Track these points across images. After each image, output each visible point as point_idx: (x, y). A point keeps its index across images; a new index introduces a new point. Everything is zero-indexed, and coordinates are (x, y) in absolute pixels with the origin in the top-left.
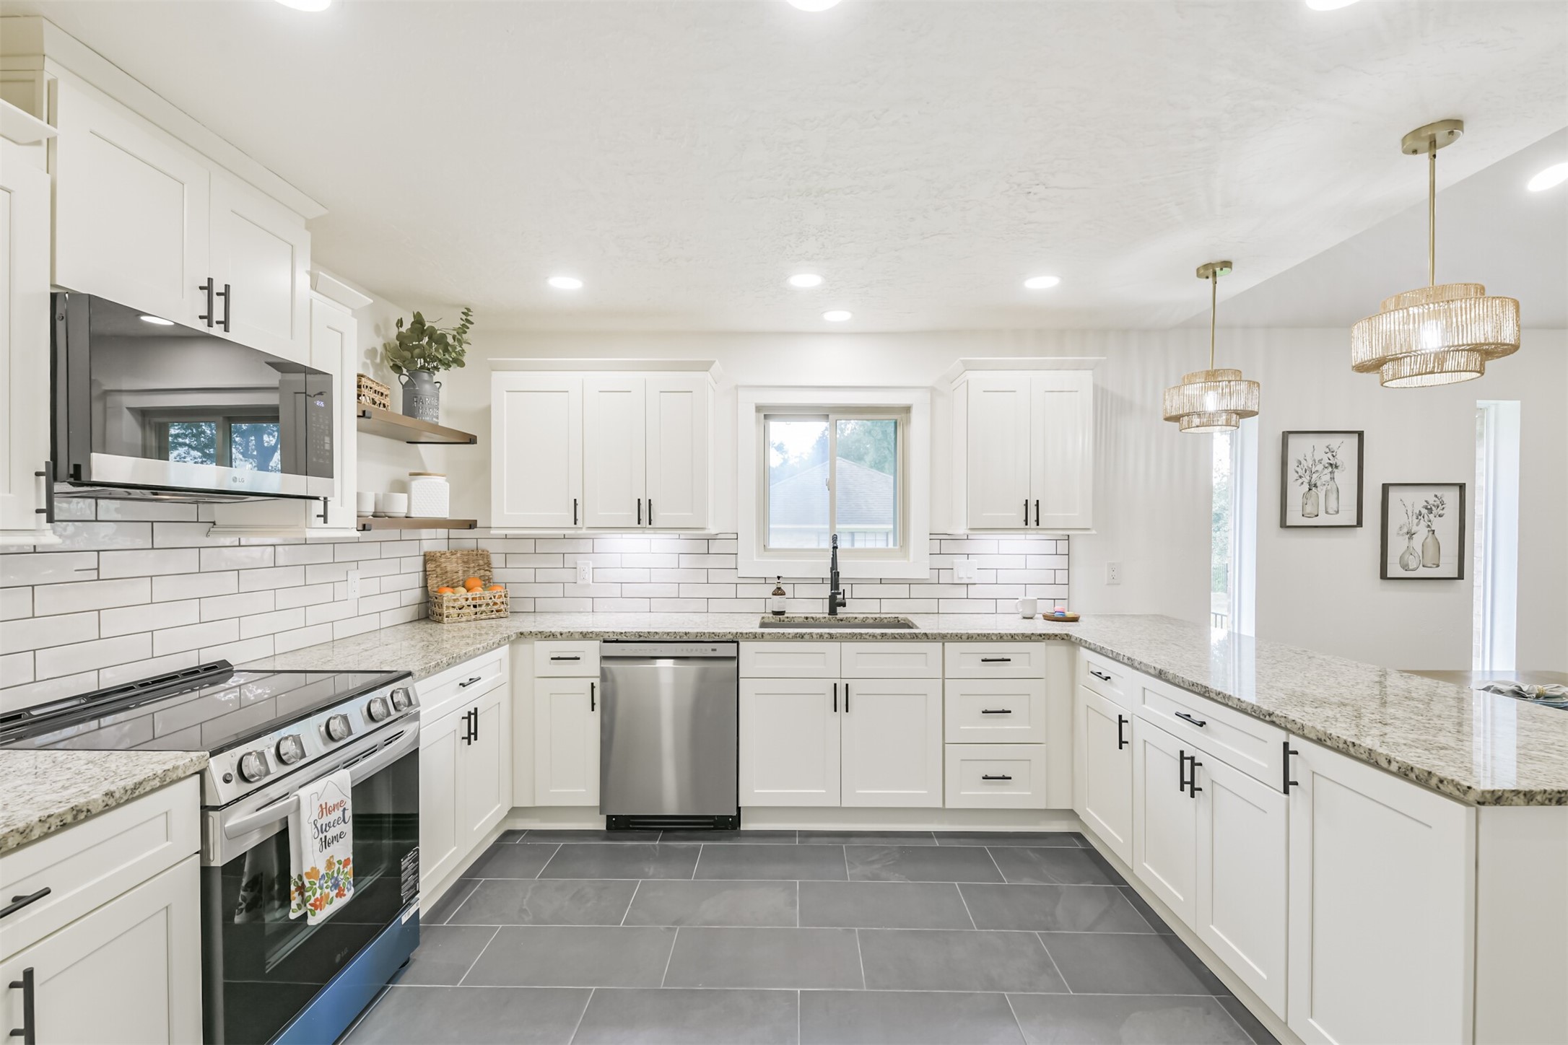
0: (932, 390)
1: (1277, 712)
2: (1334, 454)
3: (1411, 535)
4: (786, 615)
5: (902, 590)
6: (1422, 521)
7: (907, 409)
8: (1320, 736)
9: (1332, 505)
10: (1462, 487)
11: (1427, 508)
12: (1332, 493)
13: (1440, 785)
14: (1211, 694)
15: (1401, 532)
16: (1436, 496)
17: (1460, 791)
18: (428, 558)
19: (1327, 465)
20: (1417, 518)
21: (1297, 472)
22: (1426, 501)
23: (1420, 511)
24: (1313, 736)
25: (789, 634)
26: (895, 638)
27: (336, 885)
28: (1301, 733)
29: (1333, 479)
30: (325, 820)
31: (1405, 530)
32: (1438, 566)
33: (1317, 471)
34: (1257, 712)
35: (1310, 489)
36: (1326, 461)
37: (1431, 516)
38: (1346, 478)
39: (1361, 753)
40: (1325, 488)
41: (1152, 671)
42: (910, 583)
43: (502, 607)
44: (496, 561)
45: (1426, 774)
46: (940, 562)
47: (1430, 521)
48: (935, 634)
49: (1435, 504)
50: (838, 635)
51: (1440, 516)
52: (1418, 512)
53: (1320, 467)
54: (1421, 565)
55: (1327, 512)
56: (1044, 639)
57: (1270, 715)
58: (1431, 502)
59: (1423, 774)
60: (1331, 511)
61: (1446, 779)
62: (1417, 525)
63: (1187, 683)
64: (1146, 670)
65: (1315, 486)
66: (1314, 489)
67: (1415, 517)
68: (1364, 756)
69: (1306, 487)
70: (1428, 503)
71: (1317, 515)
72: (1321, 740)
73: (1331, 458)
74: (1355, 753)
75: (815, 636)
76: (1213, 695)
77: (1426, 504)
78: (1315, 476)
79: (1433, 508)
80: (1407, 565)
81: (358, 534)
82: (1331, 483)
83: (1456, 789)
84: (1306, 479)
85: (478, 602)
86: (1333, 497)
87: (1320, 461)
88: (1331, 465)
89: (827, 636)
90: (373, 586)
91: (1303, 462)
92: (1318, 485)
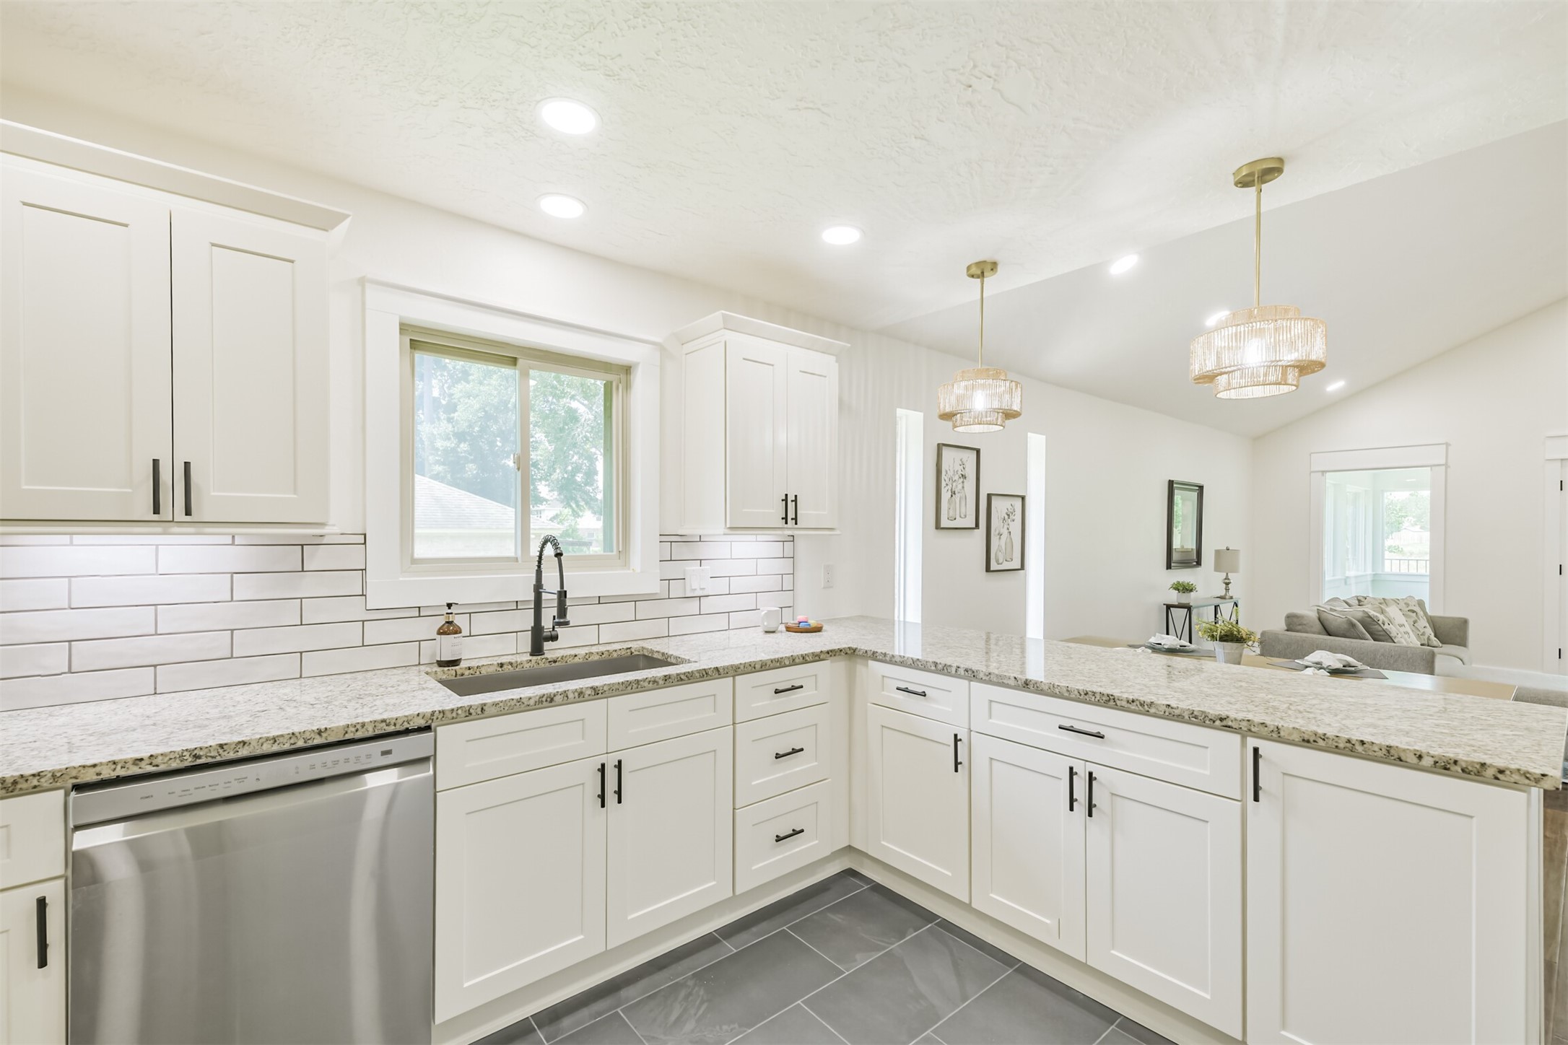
0: (660, 347)
1: (1233, 715)
2: (964, 466)
3: (1000, 536)
4: (463, 665)
5: (626, 611)
6: (1005, 525)
7: (627, 370)
8: (1306, 737)
9: (963, 510)
10: (1023, 498)
11: (1007, 514)
12: (963, 500)
13: (1500, 776)
14: (1118, 702)
15: (996, 534)
16: (1012, 505)
17: (1530, 780)
19: (960, 476)
21: (945, 481)
24: (1296, 737)
25: (530, 698)
26: (682, 680)
28: (1276, 735)
29: (963, 487)
32: (1012, 560)
33: (956, 480)
34: (1200, 718)
35: (952, 496)
36: (960, 472)
37: (1010, 521)
38: (970, 487)
39: (1375, 751)
40: (959, 495)
41: (1012, 682)
42: (635, 600)
45: (1478, 766)
46: (673, 570)
47: (1009, 525)
48: (727, 667)
49: (1012, 511)
50: (605, 688)
51: (1014, 521)
52: (1004, 517)
54: (1005, 560)
56: (831, 656)
57: (1221, 720)
58: (1010, 509)
59: (1473, 767)
60: (962, 516)
61: (1508, 769)
62: (1003, 528)
63: (1076, 692)
64: (1001, 681)
65: (955, 494)
67: (1003, 520)
68: (1380, 754)
69: (950, 493)
71: (956, 519)
72: (1308, 741)
73: (963, 469)
74: (1365, 751)
75: (571, 696)
76: (1124, 704)
77: (1007, 511)
78: (954, 484)
79: (1010, 514)
80: (999, 560)
82: (962, 491)
83: (1523, 778)
84: (949, 487)
86: (963, 503)
87: (957, 472)
88: (962, 475)
89: (589, 692)
91: (948, 471)
92: (956, 492)
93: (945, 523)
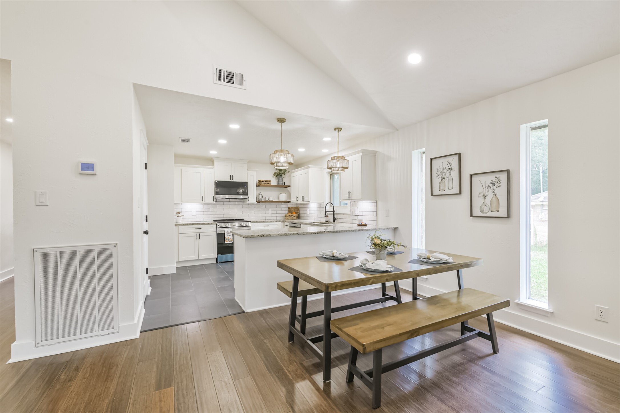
2: (451, 164)
3: (485, 196)
6: (490, 190)
9: (451, 185)
10: (508, 172)
11: (492, 184)
12: (450, 181)
15: (480, 196)
16: (496, 177)
18: (289, 208)
19: (448, 169)
20: (488, 189)
21: (437, 174)
22: (491, 180)
23: (489, 185)
27: (229, 240)
29: (450, 174)
30: (228, 233)
31: (482, 194)
32: (498, 211)
33: (444, 172)
36: (447, 168)
37: (495, 187)
38: (455, 174)
40: (447, 179)
42: (348, 215)
43: (294, 217)
44: (300, 208)
46: (353, 209)
47: (494, 190)
49: (496, 181)
51: (498, 187)
52: (488, 186)
53: (445, 171)
54: (490, 211)
55: (448, 189)
58: (494, 180)
60: (450, 188)
62: (488, 192)
66: (443, 179)
67: (486, 188)
69: (441, 179)
70: (492, 181)
71: (445, 190)
73: (449, 166)
77: (491, 182)
78: (444, 174)
79: (495, 183)
80: (483, 211)
81: (257, 203)
82: (450, 176)
84: (440, 176)
85: (290, 216)
86: (451, 182)
87: (445, 168)
88: (450, 169)
90: (275, 212)
91: (439, 169)
92: (445, 178)
93: (436, 192)
